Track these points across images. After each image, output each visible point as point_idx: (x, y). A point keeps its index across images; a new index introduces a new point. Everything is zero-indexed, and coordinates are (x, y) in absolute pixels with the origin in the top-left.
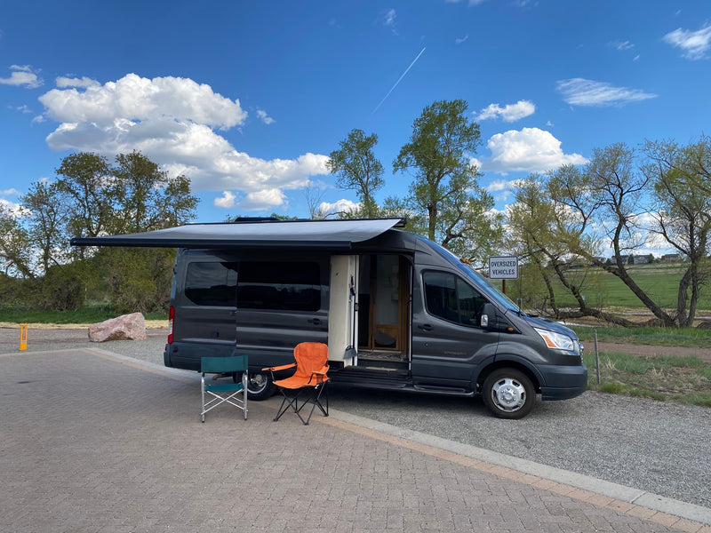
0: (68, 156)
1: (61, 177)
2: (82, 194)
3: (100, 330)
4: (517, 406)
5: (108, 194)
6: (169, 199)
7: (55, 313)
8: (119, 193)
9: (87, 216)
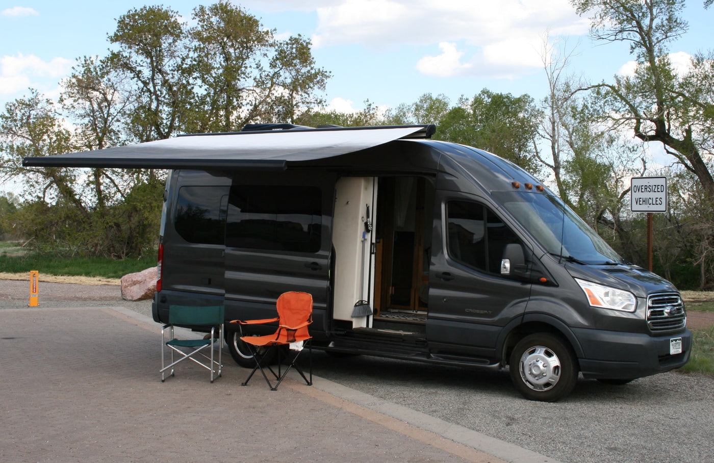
0: (126, 14)
1: (116, 47)
2: (147, 73)
3: (135, 283)
4: (547, 384)
5: (184, 71)
6: (277, 74)
7: (109, 262)
8: (203, 67)
9: (154, 106)
